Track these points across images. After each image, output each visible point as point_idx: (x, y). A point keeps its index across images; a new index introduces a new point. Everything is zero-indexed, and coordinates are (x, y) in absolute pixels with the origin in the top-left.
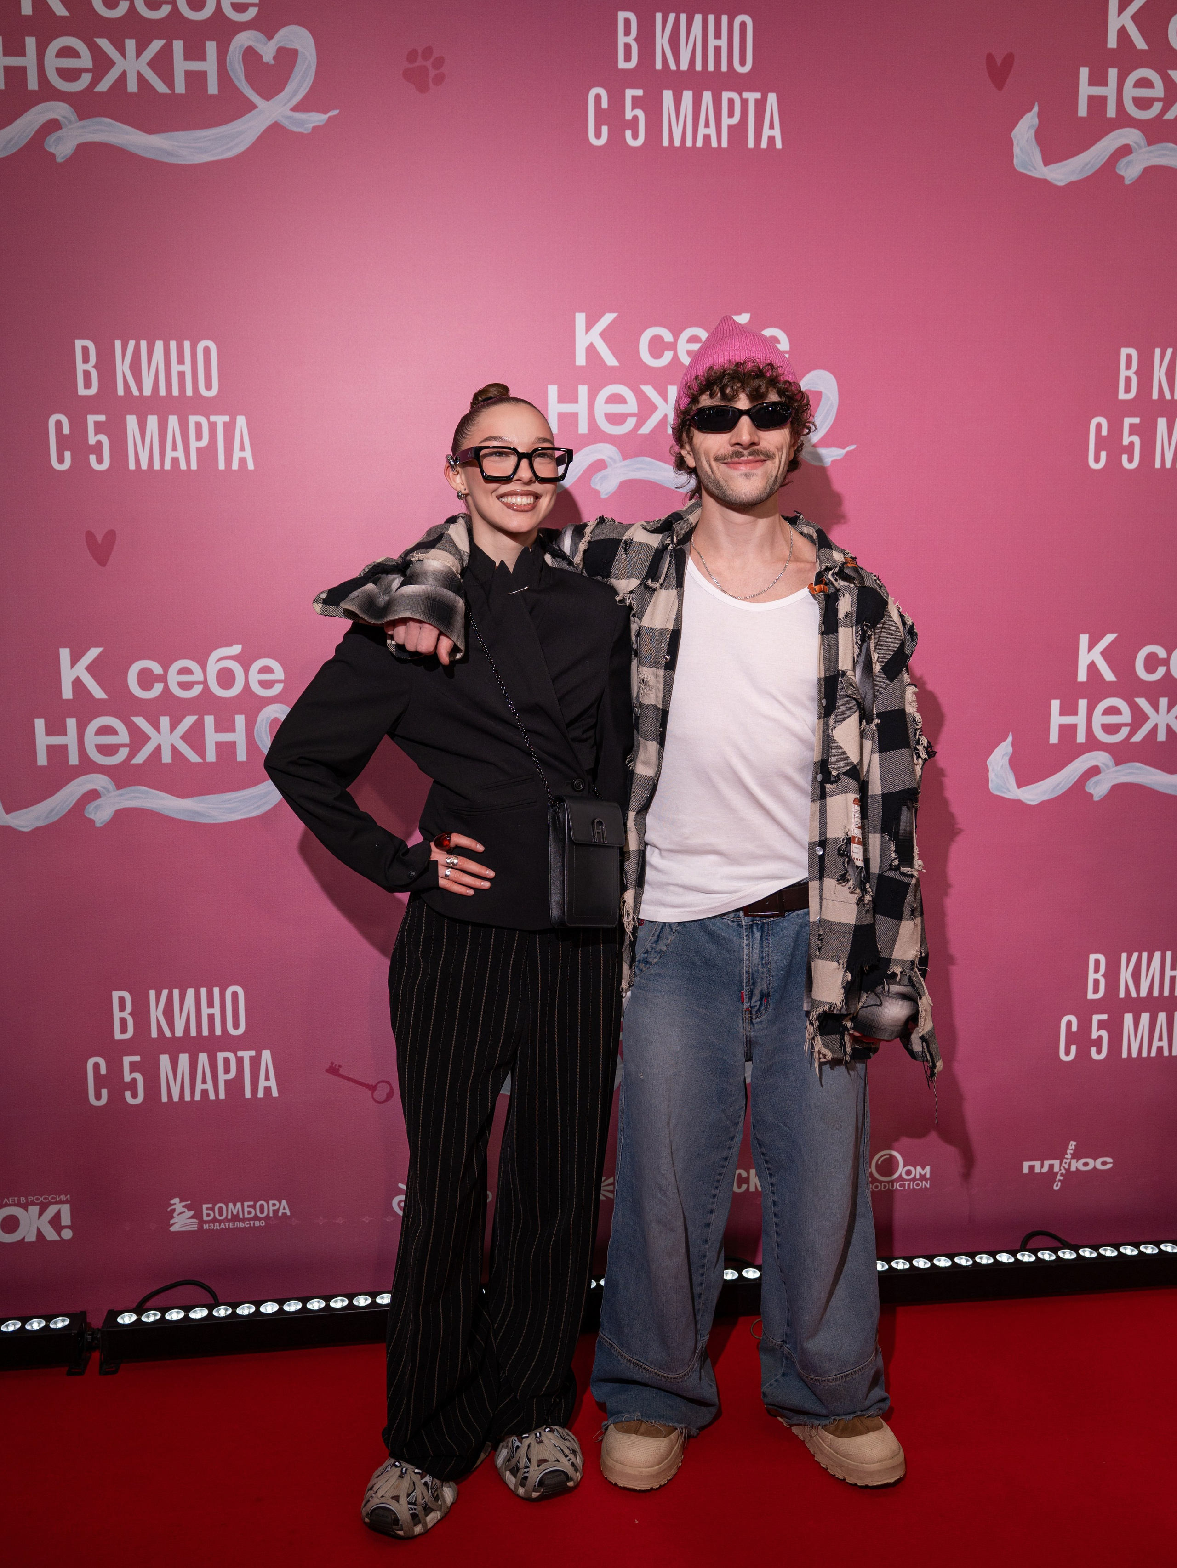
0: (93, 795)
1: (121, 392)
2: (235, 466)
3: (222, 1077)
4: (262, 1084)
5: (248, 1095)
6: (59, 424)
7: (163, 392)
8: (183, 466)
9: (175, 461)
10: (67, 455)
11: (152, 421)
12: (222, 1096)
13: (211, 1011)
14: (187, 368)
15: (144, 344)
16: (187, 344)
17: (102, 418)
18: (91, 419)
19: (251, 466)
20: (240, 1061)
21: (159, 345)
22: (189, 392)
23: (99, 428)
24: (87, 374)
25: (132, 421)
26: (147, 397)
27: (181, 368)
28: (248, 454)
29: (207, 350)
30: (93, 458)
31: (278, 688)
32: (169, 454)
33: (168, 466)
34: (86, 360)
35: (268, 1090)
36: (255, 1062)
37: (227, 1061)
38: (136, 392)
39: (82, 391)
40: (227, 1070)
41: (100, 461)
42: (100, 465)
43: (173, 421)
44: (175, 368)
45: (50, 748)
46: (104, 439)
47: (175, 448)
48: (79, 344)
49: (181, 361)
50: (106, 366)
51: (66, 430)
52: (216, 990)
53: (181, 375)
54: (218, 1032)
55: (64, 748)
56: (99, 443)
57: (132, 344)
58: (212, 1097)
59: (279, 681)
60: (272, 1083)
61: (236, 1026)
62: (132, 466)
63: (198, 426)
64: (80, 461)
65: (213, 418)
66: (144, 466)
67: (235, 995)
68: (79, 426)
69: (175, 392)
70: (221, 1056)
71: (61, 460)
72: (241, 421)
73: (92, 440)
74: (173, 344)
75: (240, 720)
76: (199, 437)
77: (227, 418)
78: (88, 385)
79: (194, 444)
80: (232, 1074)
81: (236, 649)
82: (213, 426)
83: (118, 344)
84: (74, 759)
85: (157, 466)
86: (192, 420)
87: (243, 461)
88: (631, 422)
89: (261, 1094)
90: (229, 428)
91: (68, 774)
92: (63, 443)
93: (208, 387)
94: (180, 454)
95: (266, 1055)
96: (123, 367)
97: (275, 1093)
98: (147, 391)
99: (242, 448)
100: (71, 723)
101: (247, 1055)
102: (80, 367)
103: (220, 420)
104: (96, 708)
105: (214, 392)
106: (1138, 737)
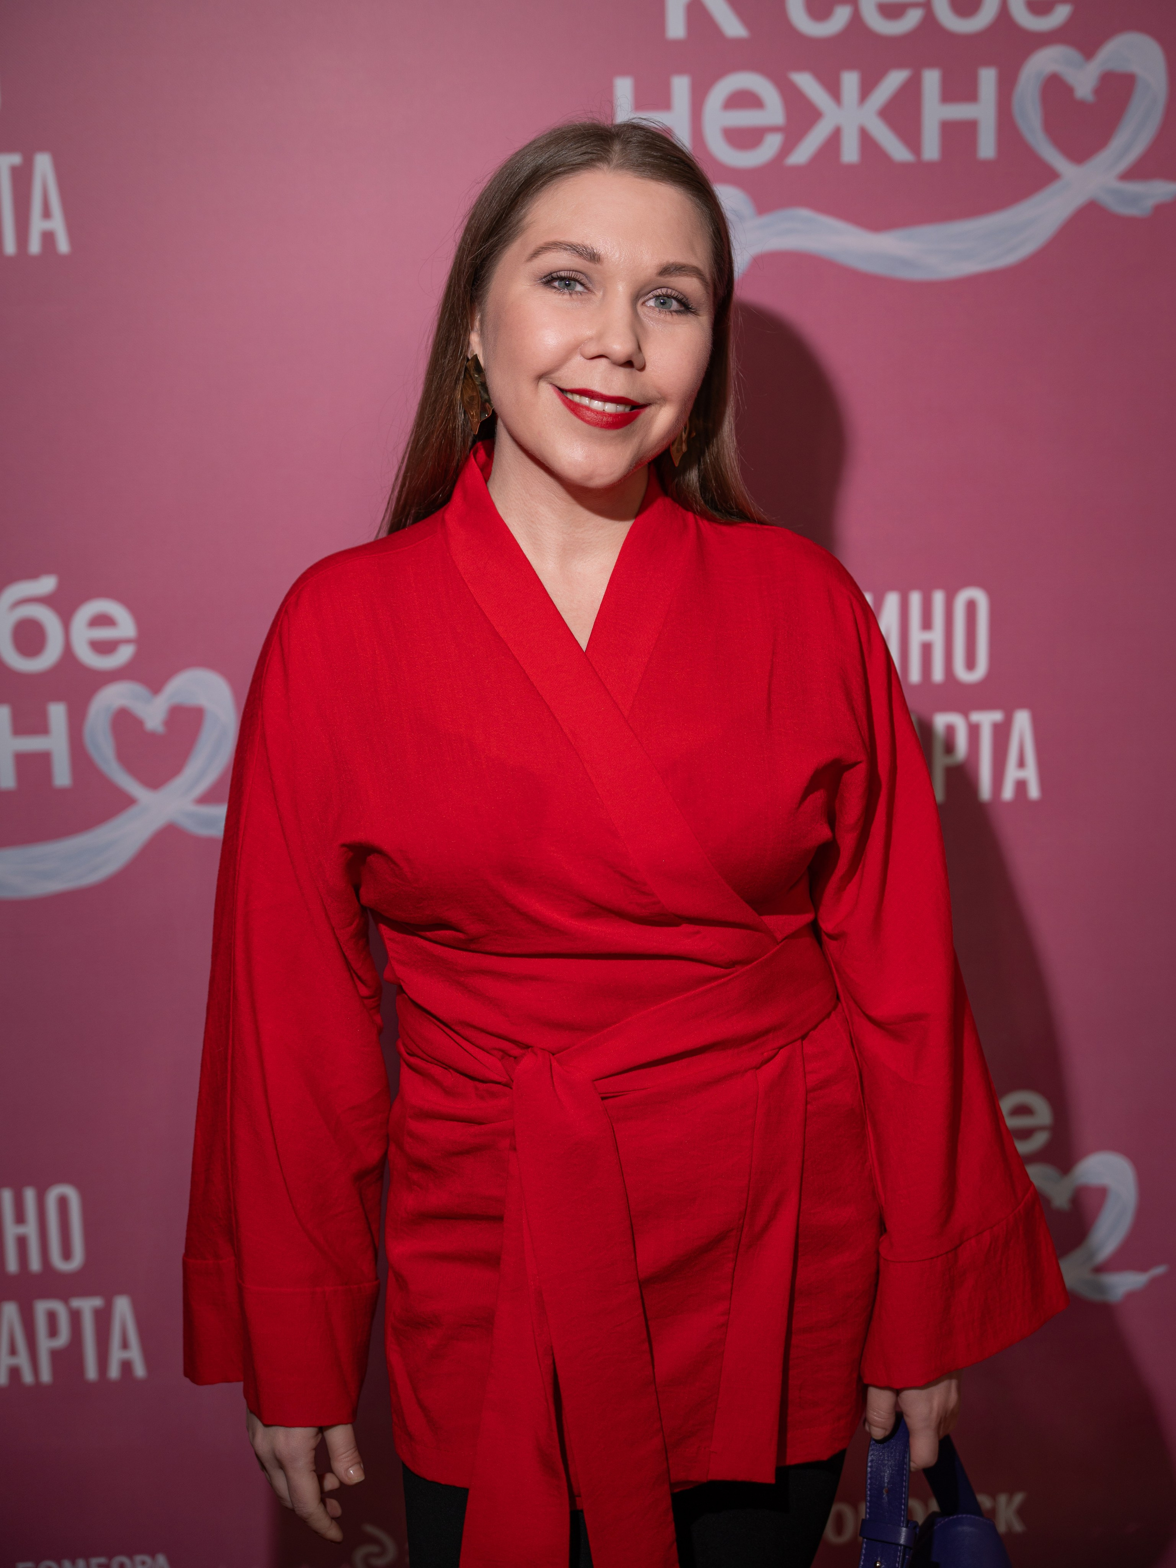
2: (35, 246)
3: (45, 1345)
4: (116, 1355)
5: (91, 1372)
12: (46, 1376)
13: (21, 1230)
19: (63, 245)
20: (75, 1317)
28: (57, 224)
31: (125, 654)
35: (127, 1366)
36: (103, 1318)
37: (52, 1317)
40: (53, 1332)
52: (30, 1195)
54: (35, 1265)
58: (28, 1377)
59: (127, 641)
60: (135, 1354)
61: (67, 1254)
67: (63, 1202)
70: (41, 1307)
72: (43, 164)
75: (57, 713)
77: (16, 159)
80: (63, 1339)
81: (47, 584)
87: (48, 238)
88: (772, 144)
89: (114, 1372)
90: (22, 177)
95: (122, 1306)
97: (140, 1371)
99: (47, 214)
101: (87, 1305)
103: (5, 162)
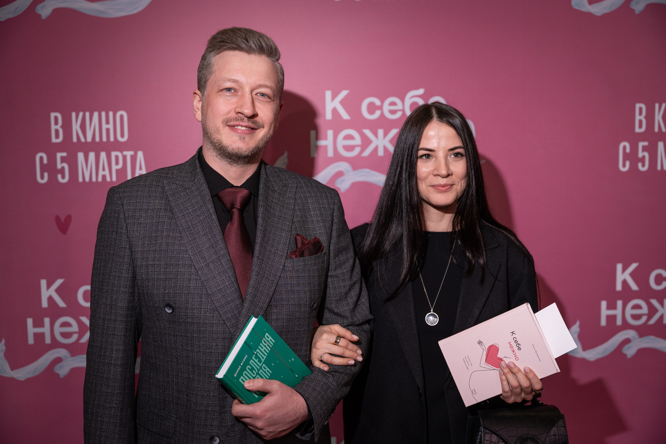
0: (58, 360)
1: (75, 140)
6: (41, 158)
7: (97, 139)
8: (108, 179)
9: (104, 177)
10: (46, 175)
11: (92, 155)
14: (111, 126)
15: (87, 114)
16: (111, 114)
17: (65, 154)
18: (59, 155)
21: (96, 114)
22: (112, 139)
23: (63, 160)
24: (57, 131)
25: (81, 156)
26: (89, 143)
27: (108, 126)
29: (122, 117)
30: (59, 176)
32: (101, 173)
33: (100, 179)
34: (56, 123)
38: (83, 140)
39: (54, 140)
41: (63, 177)
42: (63, 180)
43: (103, 155)
44: (104, 126)
45: (36, 335)
46: (66, 166)
47: (104, 170)
48: (53, 115)
49: (107, 122)
50: (67, 126)
51: (45, 161)
53: (108, 130)
55: (43, 335)
56: (63, 168)
57: (81, 114)
62: (81, 180)
63: (117, 157)
64: (53, 177)
65: (125, 153)
66: (87, 179)
68: (52, 159)
69: (104, 139)
71: (42, 177)
72: (140, 154)
73: (59, 166)
74: (103, 114)
76: (117, 163)
77: (132, 153)
78: (57, 136)
79: (114, 167)
82: (125, 157)
83: (74, 114)
84: (48, 340)
85: (94, 179)
86: (114, 154)
88: (358, 150)
90: (134, 158)
91: (44, 349)
92: (44, 168)
93: (122, 136)
94: (107, 173)
96: (76, 127)
98: (89, 139)
99: (141, 169)
100: (47, 321)
102: (53, 127)
103: (129, 154)
104: (60, 312)
105: (125, 138)
106: (652, 321)
